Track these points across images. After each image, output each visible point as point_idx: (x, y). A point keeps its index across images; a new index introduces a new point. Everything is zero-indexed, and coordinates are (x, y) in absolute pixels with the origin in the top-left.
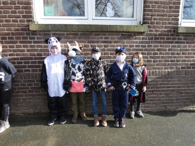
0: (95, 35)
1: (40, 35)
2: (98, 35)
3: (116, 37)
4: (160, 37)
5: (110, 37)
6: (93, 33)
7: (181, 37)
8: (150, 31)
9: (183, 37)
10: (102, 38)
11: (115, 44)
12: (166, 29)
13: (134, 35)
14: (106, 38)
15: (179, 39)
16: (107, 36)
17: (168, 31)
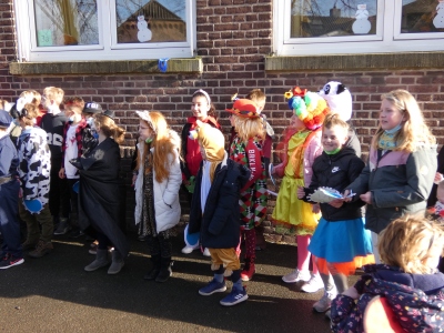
0: (110, 79)
1: (26, 80)
2: (114, 79)
3: (146, 82)
4: (231, 80)
5: (135, 82)
6: (107, 76)
7: (279, 79)
8: (210, 68)
9: (283, 80)
10: (121, 84)
11: (145, 96)
12: (243, 64)
13: (180, 79)
14: (129, 85)
15: (274, 83)
16: (130, 81)
17: (248, 67)
